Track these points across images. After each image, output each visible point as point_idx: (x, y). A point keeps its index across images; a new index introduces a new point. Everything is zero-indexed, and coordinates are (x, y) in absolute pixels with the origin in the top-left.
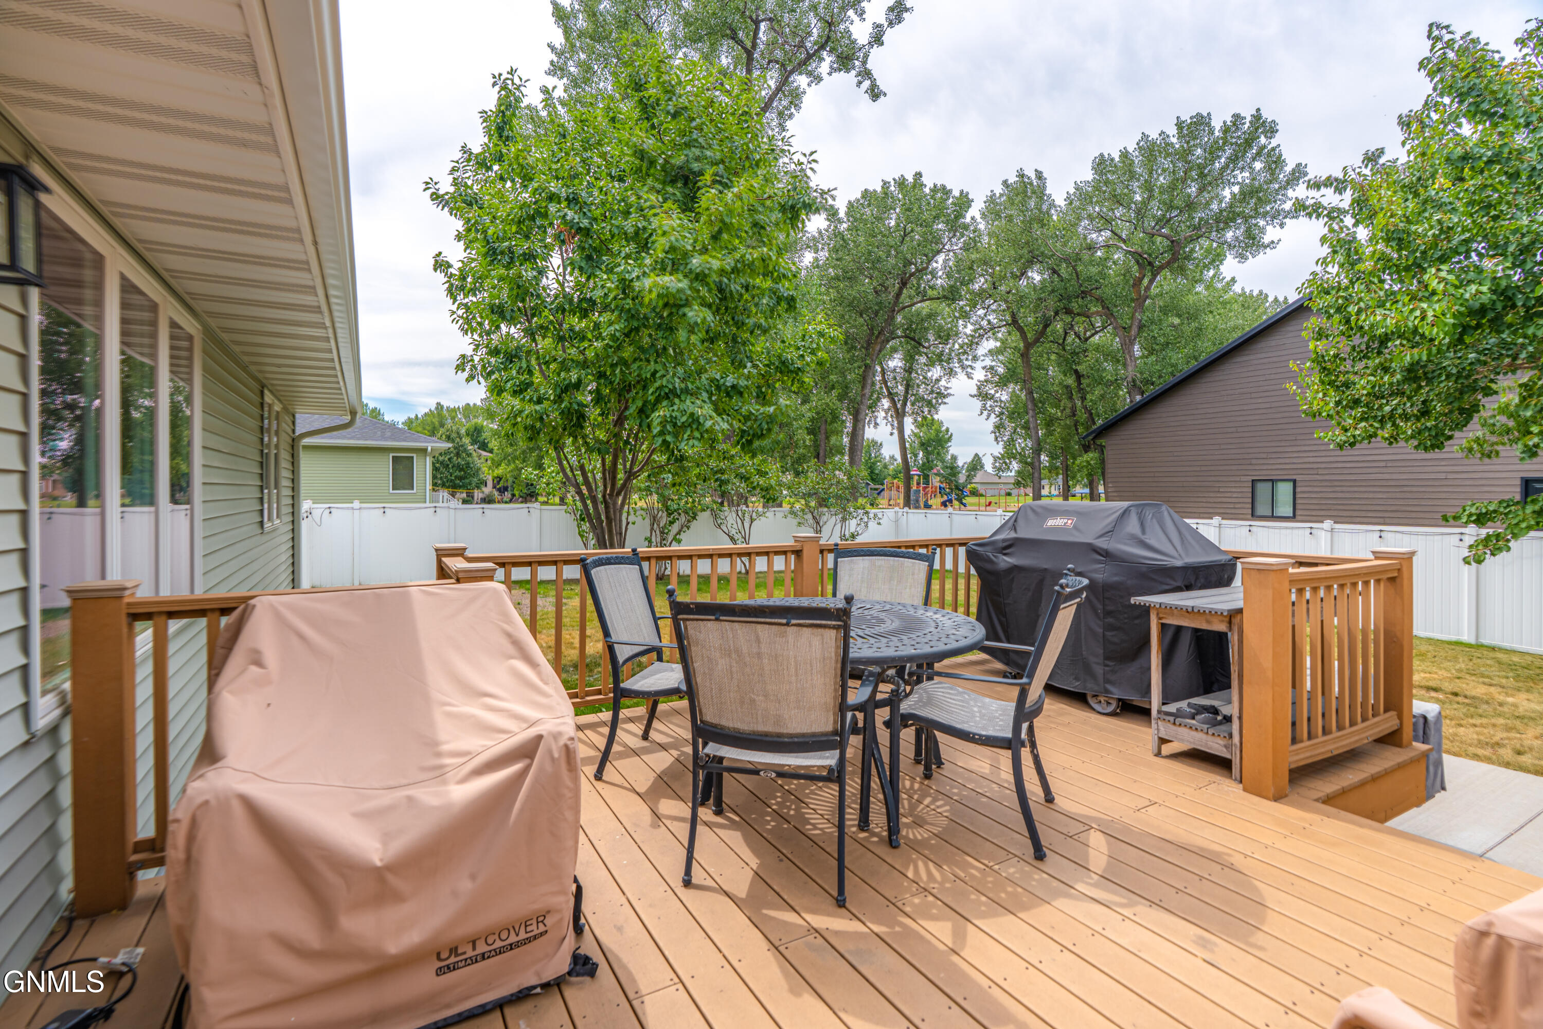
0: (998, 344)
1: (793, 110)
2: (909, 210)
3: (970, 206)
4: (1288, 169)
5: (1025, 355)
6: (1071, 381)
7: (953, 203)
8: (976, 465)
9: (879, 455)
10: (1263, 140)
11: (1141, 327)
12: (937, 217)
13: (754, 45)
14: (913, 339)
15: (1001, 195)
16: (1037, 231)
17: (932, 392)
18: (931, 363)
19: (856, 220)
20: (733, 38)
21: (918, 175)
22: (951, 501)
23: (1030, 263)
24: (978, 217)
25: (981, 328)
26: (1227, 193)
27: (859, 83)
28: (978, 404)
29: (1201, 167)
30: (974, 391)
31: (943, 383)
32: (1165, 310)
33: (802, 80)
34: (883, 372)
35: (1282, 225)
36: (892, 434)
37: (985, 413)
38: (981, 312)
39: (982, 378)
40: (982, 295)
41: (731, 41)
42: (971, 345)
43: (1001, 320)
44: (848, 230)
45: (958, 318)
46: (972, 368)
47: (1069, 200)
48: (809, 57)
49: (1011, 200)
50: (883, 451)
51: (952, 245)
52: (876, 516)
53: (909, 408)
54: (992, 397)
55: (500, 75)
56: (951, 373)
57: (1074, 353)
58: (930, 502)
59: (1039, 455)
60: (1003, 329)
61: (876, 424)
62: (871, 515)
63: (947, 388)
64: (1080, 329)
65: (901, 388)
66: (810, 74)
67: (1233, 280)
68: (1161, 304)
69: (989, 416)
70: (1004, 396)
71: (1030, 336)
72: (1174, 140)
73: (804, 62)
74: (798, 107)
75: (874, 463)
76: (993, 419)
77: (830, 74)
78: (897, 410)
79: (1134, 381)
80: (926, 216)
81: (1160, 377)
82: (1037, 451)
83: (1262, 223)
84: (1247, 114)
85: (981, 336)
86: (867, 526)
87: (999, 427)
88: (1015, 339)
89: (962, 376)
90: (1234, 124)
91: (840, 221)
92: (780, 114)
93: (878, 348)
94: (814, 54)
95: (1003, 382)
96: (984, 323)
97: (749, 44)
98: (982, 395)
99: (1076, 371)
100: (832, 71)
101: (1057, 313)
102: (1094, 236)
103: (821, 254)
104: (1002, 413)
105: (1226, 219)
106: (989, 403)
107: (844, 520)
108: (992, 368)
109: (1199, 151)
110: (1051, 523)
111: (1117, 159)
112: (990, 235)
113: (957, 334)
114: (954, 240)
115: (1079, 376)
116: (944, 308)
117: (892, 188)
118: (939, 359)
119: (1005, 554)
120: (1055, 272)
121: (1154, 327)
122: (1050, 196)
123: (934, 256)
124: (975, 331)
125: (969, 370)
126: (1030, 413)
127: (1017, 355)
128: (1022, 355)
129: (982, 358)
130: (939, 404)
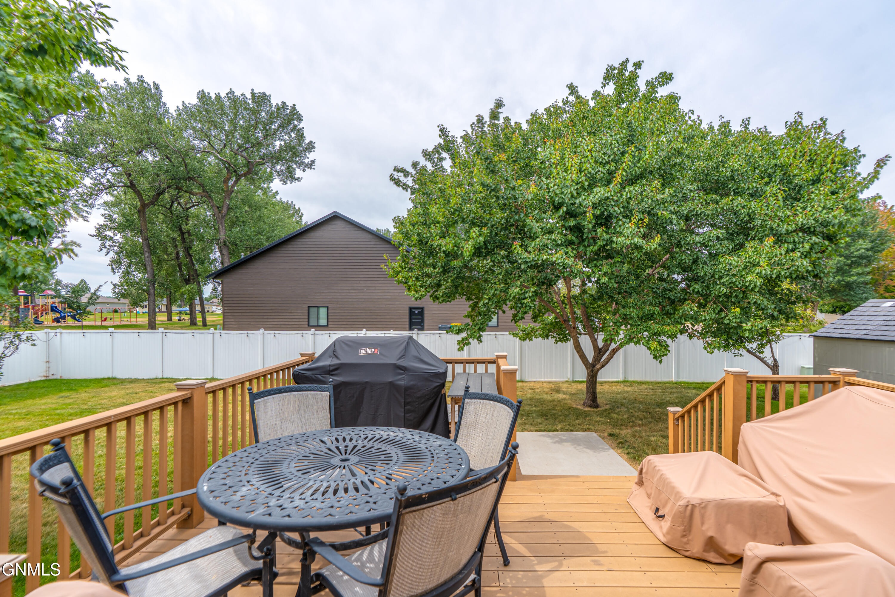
0: (114, 199)
4: (307, 141)
5: (141, 212)
6: (175, 235)
8: (82, 288)
10: (296, 122)
11: (229, 209)
16: (154, 125)
22: (64, 318)
23: (146, 147)
25: (101, 183)
26: (278, 143)
28: (98, 243)
29: (265, 124)
30: (94, 232)
32: (244, 202)
35: (304, 171)
37: (105, 250)
38: (100, 171)
39: (101, 223)
43: (119, 182)
47: (179, 112)
54: (110, 239)
57: (179, 217)
58: (41, 319)
59: (154, 285)
60: (120, 189)
64: (183, 201)
67: (277, 193)
68: (241, 197)
69: (108, 253)
70: (122, 239)
71: (146, 198)
72: (250, 102)
76: (111, 255)
79: (224, 242)
81: (241, 241)
82: (152, 282)
83: (294, 166)
84: (290, 104)
86: (17, 348)
87: (116, 262)
88: (131, 198)
90: (283, 107)
95: (120, 228)
96: (104, 181)
98: (101, 236)
99: (180, 229)
101: (169, 187)
102: (195, 142)
104: (119, 252)
105: (277, 158)
106: (108, 243)
108: (109, 216)
109: (263, 114)
110: (363, 352)
111: (213, 98)
115: (183, 233)
119: (332, 375)
120: (166, 157)
121: (237, 210)
122: (165, 104)
126: (147, 254)
127: (134, 210)
128: (139, 211)
129: (98, 207)
130: (54, 238)
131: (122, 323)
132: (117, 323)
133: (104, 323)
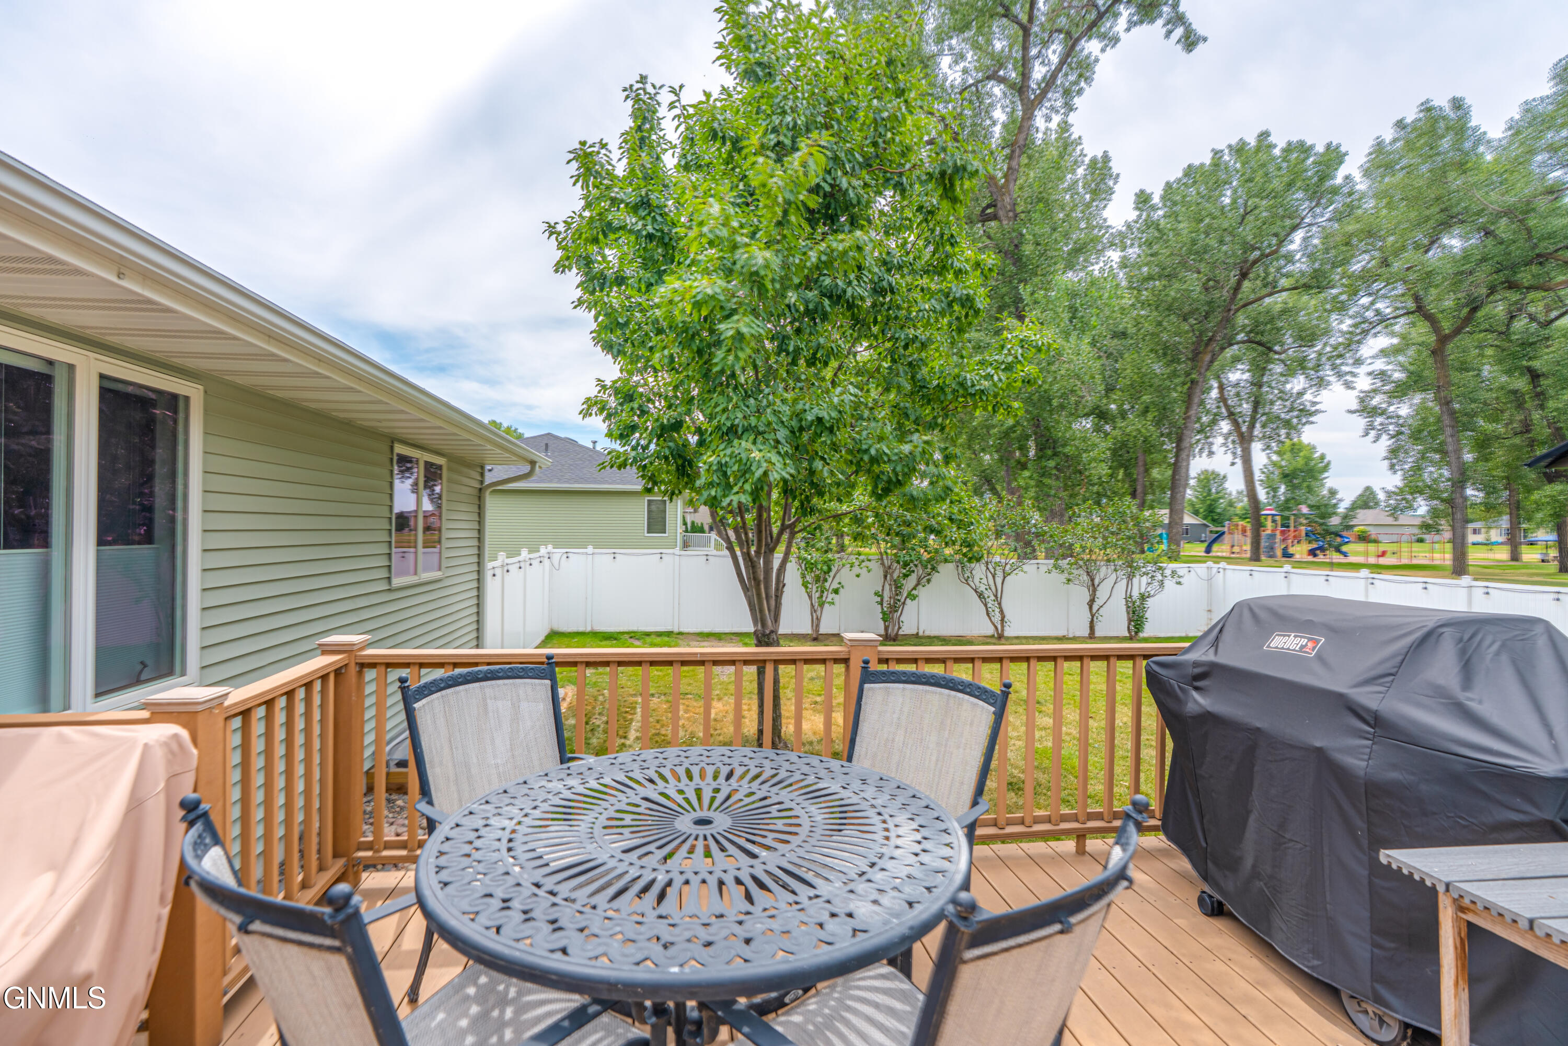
0: (1395, 341)
1: (1083, 84)
2: (1250, 180)
3: (1341, 163)
5: (1437, 352)
6: (1521, 383)
7: (1314, 163)
8: (1367, 500)
9: (1221, 491)
12: (1290, 185)
13: (1031, 19)
14: (1260, 343)
15: (1395, 141)
16: (1456, 181)
17: (1292, 409)
18: (1290, 373)
19: (1175, 203)
20: (1005, 16)
21: (1265, 135)
22: (1323, 549)
23: (1445, 226)
24: (1357, 176)
25: (1366, 321)
27: (1169, 34)
28: (1361, 422)
30: (1355, 405)
31: (1308, 397)
33: (1092, 47)
34: (1221, 388)
36: (1233, 464)
37: (1373, 433)
38: (1365, 301)
39: (1367, 387)
40: (1367, 277)
41: (1005, 20)
42: (1348, 345)
43: (1397, 309)
44: (1164, 216)
45: (1330, 311)
46: (1354, 375)
47: (1515, 129)
48: (1101, 16)
49: (1410, 146)
50: (1227, 485)
51: (1314, 217)
52: (1174, 573)
53: (1257, 431)
54: (1383, 412)
55: (631, 86)
56: (1321, 383)
57: (1524, 344)
58: (1291, 550)
59: (1463, 488)
60: (1402, 320)
61: (1211, 453)
62: (1168, 572)
63: (1314, 404)
64: (1536, 308)
65: (1246, 407)
66: (1103, 37)
69: (1378, 438)
70: (1404, 410)
71: (1447, 326)
73: (1094, 24)
74: (1089, 80)
75: (1216, 500)
76: (1385, 442)
77: (1128, 30)
78: (1241, 436)
80: (1276, 184)
82: (1459, 483)
85: (1365, 332)
87: (1394, 452)
88: (1422, 332)
89: (1337, 387)
91: (1154, 208)
92: (1067, 93)
93: (1208, 358)
94: (1107, 11)
95: (1400, 391)
96: (1370, 314)
97: (1024, 18)
98: (1366, 409)
99: (1530, 370)
100: (1131, 25)
101: (1493, 290)
103: (1131, 251)
104: (1399, 433)
106: (1379, 420)
107: (1130, 577)
108: (1383, 373)
112: (1377, 196)
113: (1327, 332)
114: (1318, 210)
115: (1535, 376)
116: (1309, 301)
117: (1226, 158)
118: (1301, 365)
119: (1197, 689)
120: (1488, 233)
123: (1288, 235)
124: (1355, 326)
125: (1349, 378)
126: (1449, 431)
127: (1426, 353)
128: (1434, 352)
129: (1369, 361)
130: (1304, 424)
131: (1415, 562)
132: (1405, 561)
133: (1382, 561)
